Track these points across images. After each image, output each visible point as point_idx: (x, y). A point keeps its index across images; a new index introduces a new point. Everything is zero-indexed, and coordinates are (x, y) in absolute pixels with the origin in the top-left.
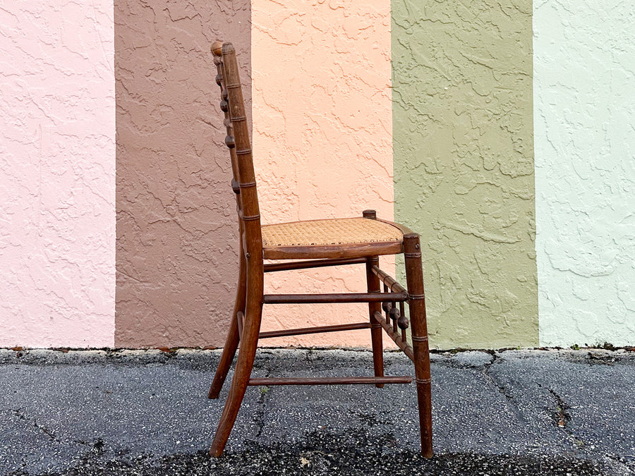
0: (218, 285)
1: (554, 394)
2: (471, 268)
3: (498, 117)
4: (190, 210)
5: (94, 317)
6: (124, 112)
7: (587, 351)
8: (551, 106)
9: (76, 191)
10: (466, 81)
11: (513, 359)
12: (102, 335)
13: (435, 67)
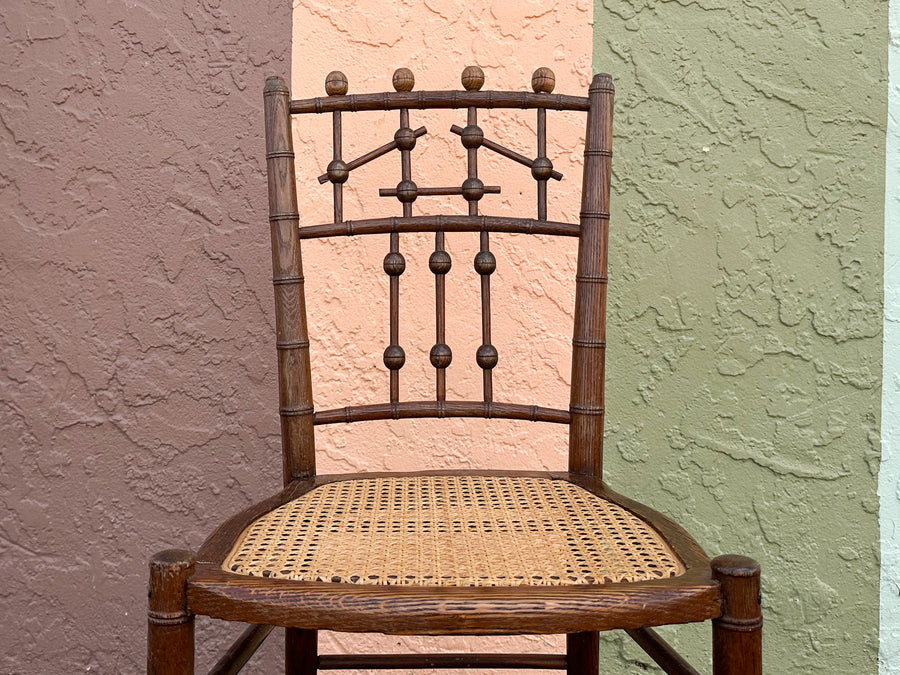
2: (746, 531)
3: (813, 214)
4: (148, 401)
6: (5, 182)
10: (749, 136)
13: (684, 103)
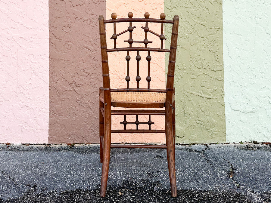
0: (92, 117)
1: (230, 163)
2: (198, 109)
3: (208, 46)
4: (80, 85)
5: (40, 131)
6: (53, 44)
7: (246, 144)
8: (230, 42)
9: (32, 78)
10: (195, 31)
11: (215, 148)
12: (43, 138)
13: (182, 25)
